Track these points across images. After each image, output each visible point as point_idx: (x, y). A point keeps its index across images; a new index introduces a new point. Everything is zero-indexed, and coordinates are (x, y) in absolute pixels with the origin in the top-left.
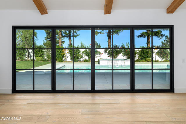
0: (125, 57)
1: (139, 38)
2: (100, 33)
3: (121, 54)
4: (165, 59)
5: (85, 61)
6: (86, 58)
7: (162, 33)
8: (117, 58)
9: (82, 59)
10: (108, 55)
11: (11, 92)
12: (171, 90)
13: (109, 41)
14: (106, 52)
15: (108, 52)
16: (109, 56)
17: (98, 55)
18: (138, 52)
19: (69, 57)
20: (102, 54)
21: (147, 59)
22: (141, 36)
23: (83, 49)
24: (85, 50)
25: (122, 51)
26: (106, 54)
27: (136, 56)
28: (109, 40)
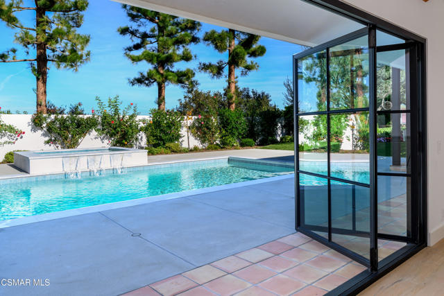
0: (106, 141)
3: (94, 133)
4: (206, 145)
8: (79, 148)
10: (47, 139)
13: (42, 90)
15: (44, 125)
16: (51, 140)
18: (142, 125)
20: (20, 133)
21: (171, 145)
22: (141, 80)
25: (96, 124)
26: (40, 132)
27: (140, 137)
28: (41, 84)
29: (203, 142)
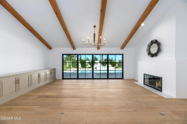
5: (89, 67)
6: (90, 66)
9: (87, 67)
11: (62, 79)
12: (123, 78)
16: (102, 65)
19: (80, 65)
23: (88, 61)
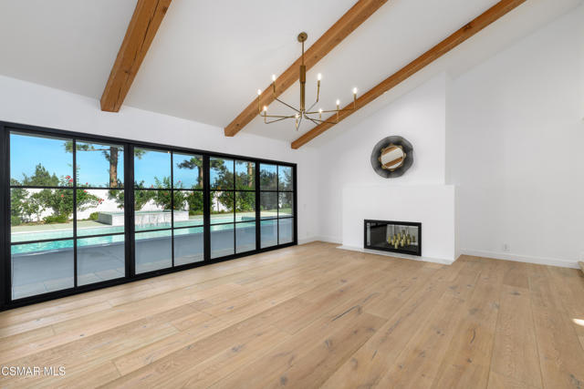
0: (160, 207)
1: (183, 169)
2: (84, 147)
3: (152, 201)
4: (230, 209)
7: (224, 165)
8: (142, 210)
10: (119, 204)
13: (113, 171)
14: (112, 195)
15: (117, 196)
16: (122, 205)
17: (89, 204)
18: (186, 195)
20: (100, 201)
22: (186, 165)
24: (42, 189)
25: (154, 195)
26: (114, 200)
27: (184, 204)
28: (113, 167)
29: (228, 207)
